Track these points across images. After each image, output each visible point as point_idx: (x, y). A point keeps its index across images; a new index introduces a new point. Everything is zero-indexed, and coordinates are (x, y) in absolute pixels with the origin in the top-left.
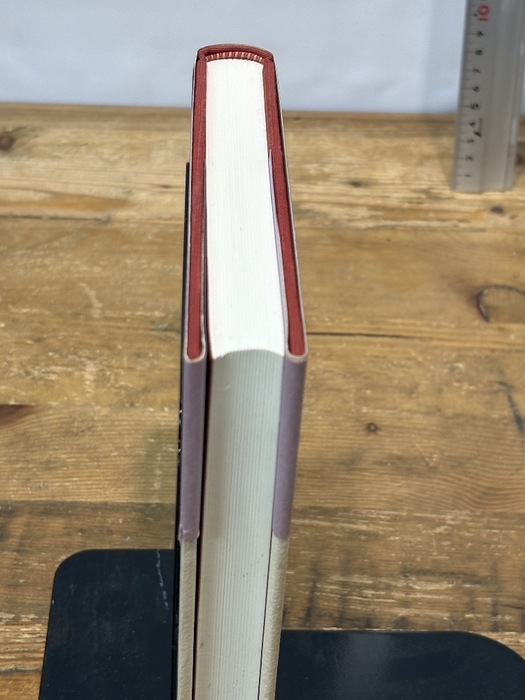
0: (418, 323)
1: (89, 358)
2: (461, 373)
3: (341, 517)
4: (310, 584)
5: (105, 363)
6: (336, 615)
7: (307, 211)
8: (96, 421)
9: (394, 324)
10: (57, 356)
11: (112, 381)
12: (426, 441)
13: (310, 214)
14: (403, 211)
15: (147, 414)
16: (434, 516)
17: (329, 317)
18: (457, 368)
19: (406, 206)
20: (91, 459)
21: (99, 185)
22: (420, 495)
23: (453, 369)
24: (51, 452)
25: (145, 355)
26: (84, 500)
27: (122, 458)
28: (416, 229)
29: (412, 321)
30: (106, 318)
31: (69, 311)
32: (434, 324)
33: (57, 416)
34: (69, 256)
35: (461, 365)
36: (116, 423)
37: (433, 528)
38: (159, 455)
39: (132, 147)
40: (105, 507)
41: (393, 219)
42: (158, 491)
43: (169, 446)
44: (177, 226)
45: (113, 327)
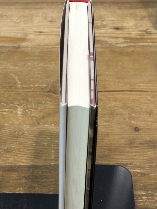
0: (150, 85)
1: (18, 105)
3: (129, 167)
7: (99, 40)
8: (25, 131)
9: (140, 86)
10: (5, 105)
11: (29, 114)
13: (100, 42)
14: (137, 39)
15: (45, 127)
17: (114, 84)
19: (138, 37)
20: (25, 147)
21: (13, 33)
24: (8, 145)
25: (41, 103)
26: (24, 164)
27: (37, 146)
28: (143, 46)
29: (147, 85)
30: (23, 88)
31: (8, 86)
32: (156, 85)
33: (9, 130)
34: (5, 62)
36: (33, 132)
38: (52, 144)
39: (24, 16)
40: (33, 167)
41: (134, 43)
42: (54, 159)
43: (56, 140)
44: (47, 48)
45: (26, 91)
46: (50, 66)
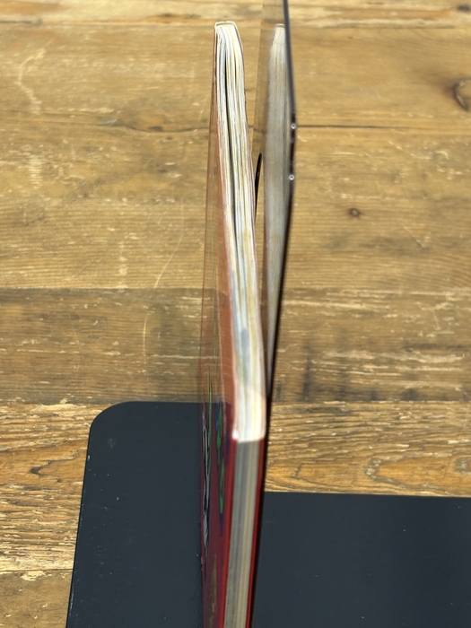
0: (393, 114)
1: (32, 153)
2: (445, 160)
3: (331, 297)
4: (305, 361)
5: (51, 157)
6: (337, 389)
8: (47, 212)
9: (367, 116)
11: (61, 174)
12: (414, 224)
14: (362, 10)
15: (103, 204)
16: (433, 294)
18: (440, 154)
19: (366, 6)
20: (47, 248)
22: (414, 274)
23: (435, 156)
26: (42, 287)
27: (81, 247)
28: (381, 27)
29: (385, 113)
30: (48, 115)
31: (5, 109)
32: (410, 115)
33: (2, 208)
35: (445, 153)
36: (70, 213)
37: (433, 305)
38: (121, 243)
40: (66, 293)
41: (352, 18)
42: (124, 277)
43: (132, 234)
44: (117, 27)
45: (55, 123)
46: (122, 66)
